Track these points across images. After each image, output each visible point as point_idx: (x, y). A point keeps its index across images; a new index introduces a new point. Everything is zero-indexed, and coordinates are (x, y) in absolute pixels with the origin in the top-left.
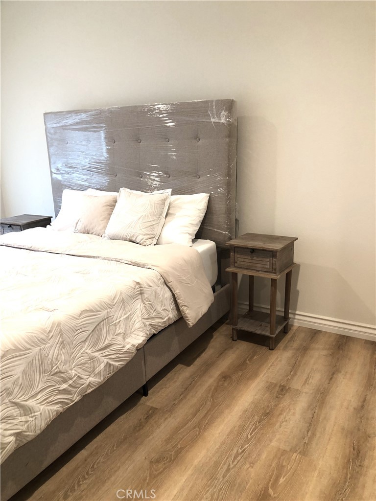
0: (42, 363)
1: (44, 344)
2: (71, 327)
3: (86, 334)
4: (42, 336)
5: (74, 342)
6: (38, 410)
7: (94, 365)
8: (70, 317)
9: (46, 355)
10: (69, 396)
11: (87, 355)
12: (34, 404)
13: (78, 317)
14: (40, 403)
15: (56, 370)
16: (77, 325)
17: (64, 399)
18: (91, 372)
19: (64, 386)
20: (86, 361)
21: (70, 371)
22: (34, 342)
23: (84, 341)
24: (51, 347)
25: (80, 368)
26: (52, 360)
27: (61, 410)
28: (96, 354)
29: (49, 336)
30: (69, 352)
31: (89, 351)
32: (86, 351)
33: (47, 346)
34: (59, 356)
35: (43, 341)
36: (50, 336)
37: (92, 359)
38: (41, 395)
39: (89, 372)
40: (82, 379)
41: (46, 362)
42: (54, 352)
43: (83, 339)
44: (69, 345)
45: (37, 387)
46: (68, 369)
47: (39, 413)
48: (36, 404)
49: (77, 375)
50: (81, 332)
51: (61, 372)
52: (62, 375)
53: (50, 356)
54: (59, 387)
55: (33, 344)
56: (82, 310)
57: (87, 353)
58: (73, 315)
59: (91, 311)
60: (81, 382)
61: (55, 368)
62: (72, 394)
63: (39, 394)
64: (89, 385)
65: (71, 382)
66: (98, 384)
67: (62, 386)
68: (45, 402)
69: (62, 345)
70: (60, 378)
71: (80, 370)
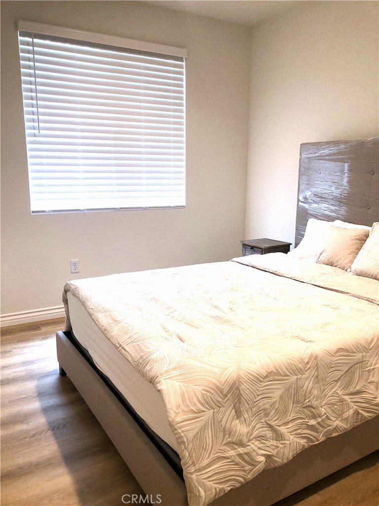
0: (296, 393)
1: (301, 374)
2: (327, 363)
3: (339, 374)
4: (300, 366)
5: (327, 379)
6: (288, 438)
7: (342, 408)
8: (326, 352)
9: (302, 386)
10: (316, 434)
11: (337, 396)
12: (286, 432)
13: (333, 354)
14: (290, 432)
15: (308, 403)
16: (332, 362)
17: (311, 435)
18: (339, 415)
19: (313, 422)
20: (335, 402)
21: (320, 408)
22: (292, 370)
23: (337, 381)
24: (307, 378)
25: (330, 408)
26: (306, 392)
27: (306, 446)
28: (346, 398)
29: (306, 367)
30: (322, 388)
31: (340, 393)
32: (338, 392)
33: (303, 376)
34: (313, 390)
35: (300, 371)
36: (308, 367)
37: (342, 401)
38: (292, 425)
39: (338, 415)
40: (330, 419)
41: (300, 393)
42: (309, 384)
43: (336, 378)
44: (323, 381)
45: (290, 416)
46: (319, 405)
47: (289, 442)
48: (288, 432)
49: (326, 414)
50: (335, 371)
51: (312, 407)
52: (313, 410)
53: (305, 388)
54: (308, 422)
55: (291, 371)
56: (338, 348)
57: (338, 394)
58: (330, 351)
59: (347, 350)
60: (329, 422)
61: (307, 401)
62: (317, 432)
63: (290, 423)
64: (335, 429)
65: (319, 420)
66: (344, 430)
67: (311, 421)
68: (295, 432)
69: (316, 379)
70: (310, 412)
71: (329, 410)
